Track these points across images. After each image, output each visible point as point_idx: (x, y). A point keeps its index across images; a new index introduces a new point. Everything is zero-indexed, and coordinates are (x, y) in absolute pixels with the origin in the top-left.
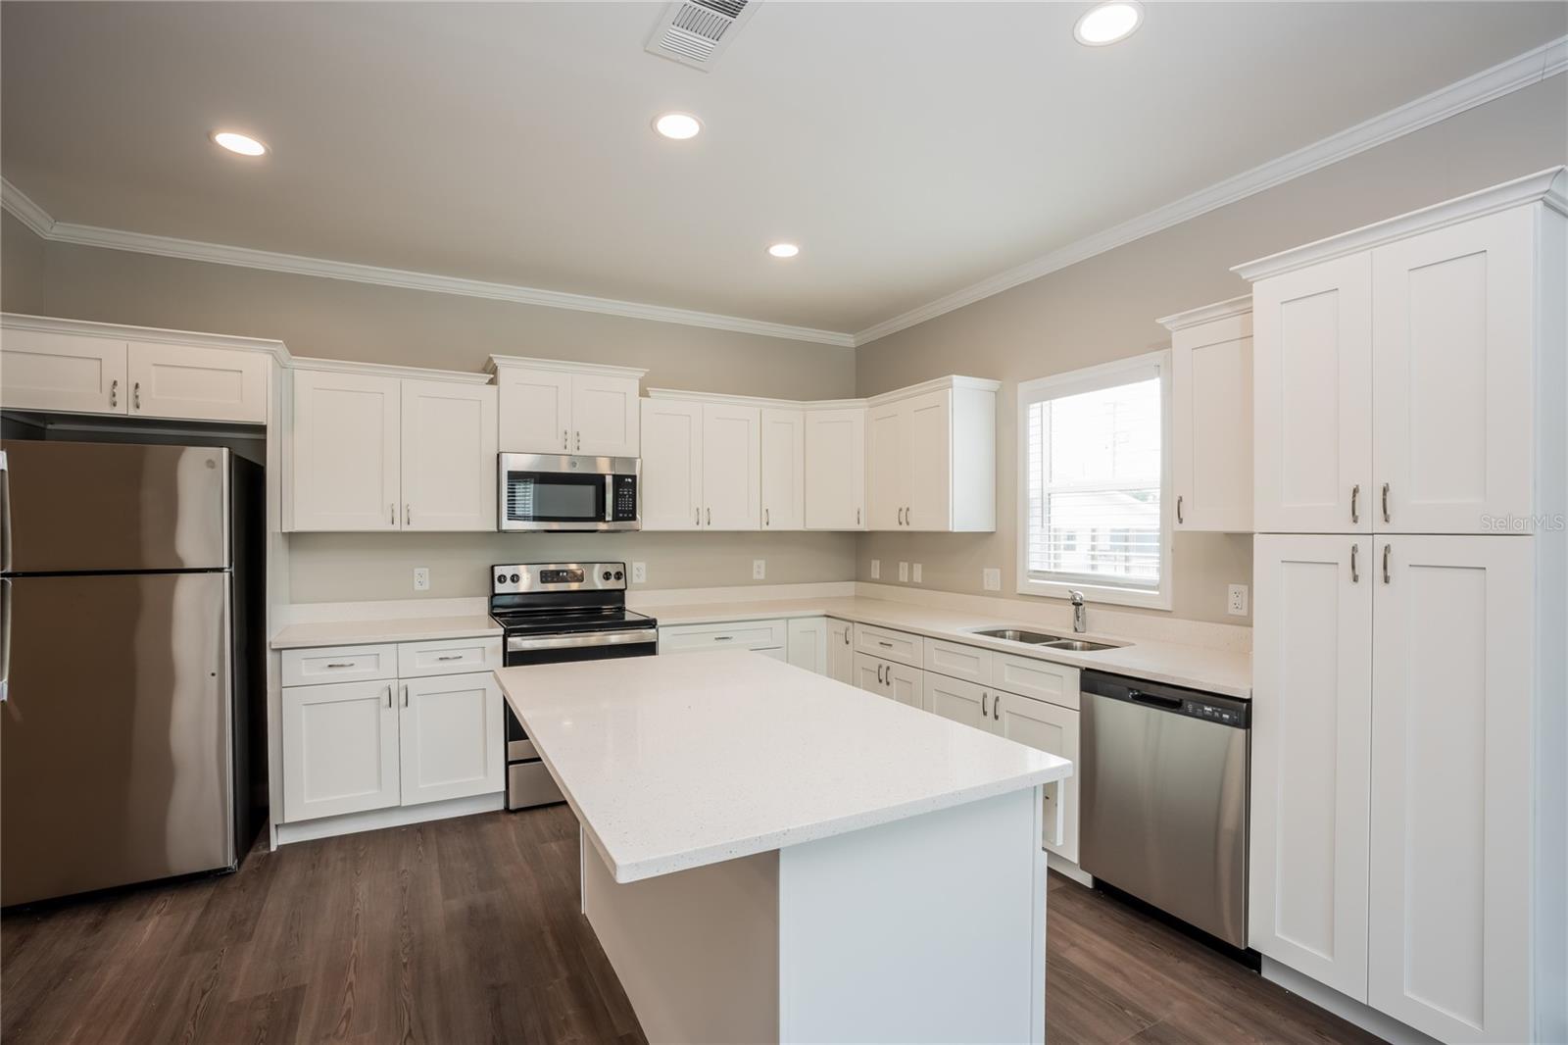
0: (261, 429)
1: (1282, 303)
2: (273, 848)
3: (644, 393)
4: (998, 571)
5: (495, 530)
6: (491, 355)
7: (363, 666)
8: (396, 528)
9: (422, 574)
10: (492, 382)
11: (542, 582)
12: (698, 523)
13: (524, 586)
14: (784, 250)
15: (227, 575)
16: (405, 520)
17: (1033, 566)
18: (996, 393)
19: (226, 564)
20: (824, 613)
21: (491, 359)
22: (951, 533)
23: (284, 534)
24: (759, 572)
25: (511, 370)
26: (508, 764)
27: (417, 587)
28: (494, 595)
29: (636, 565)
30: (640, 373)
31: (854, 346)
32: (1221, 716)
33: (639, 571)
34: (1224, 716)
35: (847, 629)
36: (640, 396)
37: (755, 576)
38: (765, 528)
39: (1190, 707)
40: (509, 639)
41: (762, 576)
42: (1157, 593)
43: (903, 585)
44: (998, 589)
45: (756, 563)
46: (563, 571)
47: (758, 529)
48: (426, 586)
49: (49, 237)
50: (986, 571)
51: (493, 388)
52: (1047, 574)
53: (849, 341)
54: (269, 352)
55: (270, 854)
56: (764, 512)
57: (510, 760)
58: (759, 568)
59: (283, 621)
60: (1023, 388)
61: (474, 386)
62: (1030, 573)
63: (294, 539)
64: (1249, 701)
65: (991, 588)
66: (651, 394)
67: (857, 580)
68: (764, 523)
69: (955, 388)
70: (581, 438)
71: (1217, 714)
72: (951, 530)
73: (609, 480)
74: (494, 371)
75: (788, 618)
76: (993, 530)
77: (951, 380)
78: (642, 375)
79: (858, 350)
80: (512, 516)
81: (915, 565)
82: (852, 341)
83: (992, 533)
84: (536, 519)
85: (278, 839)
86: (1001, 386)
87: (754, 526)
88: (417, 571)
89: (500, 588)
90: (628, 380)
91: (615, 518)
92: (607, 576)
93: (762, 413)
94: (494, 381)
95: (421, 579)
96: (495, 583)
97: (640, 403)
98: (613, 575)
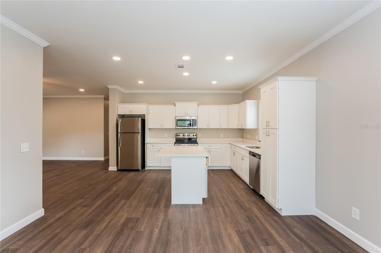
0: (145, 115)
1: (263, 93)
2: (146, 169)
3: (198, 106)
4: (257, 136)
5: (175, 128)
7: (156, 146)
8: (161, 128)
11: (183, 136)
12: (207, 127)
13: (181, 137)
15: (140, 134)
16: (163, 127)
18: (257, 102)
19: (140, 132)
20: (229, 143)
21: (174, 102)
22: (246, 129)
23: (148, 129)
24: (222, 136)
25: (177, 104)
28: (176, 138)
29: (199, 134)
31: (242, 93)
33: (199, 135)
34: (258, 157)
35: (231, 146)
37: (221, 137)
39: (256, 156)
40: (175, 144)
43: (248, 139)
45: (221, 134)
49: (125, 92)
51: (175, 107)
53: (241, 92)
54: (146, 105)
55: (145, 170)
56: (220, 125)
58: (222, 135)
59: (147, 140)
61: (172, 107)
63: (150, 129)
64: (260, 155)
65: (257, 139)
67: (242, 138)
68: (220, 127)
70: (188, 114)
72: (247, 128)
73: (192, 120)
74: (175, 104)
75: (222, 144)
76: (257, 128)
77: (246, 101)
78: (198, 103)
79: (243, 93)
80: (177, 126)
81: (249, 135)
84: (181, 126)
85: (146, 168)
87: (218, 127)
88: (166, 134)
90: (196, 104)
91: (193, 126)
92: (193, 136)
93: (219, 108)
94: (175, 106)
95: (166, 135)
96: (176, 136)
97: (197, 107)
98: (194, 135)
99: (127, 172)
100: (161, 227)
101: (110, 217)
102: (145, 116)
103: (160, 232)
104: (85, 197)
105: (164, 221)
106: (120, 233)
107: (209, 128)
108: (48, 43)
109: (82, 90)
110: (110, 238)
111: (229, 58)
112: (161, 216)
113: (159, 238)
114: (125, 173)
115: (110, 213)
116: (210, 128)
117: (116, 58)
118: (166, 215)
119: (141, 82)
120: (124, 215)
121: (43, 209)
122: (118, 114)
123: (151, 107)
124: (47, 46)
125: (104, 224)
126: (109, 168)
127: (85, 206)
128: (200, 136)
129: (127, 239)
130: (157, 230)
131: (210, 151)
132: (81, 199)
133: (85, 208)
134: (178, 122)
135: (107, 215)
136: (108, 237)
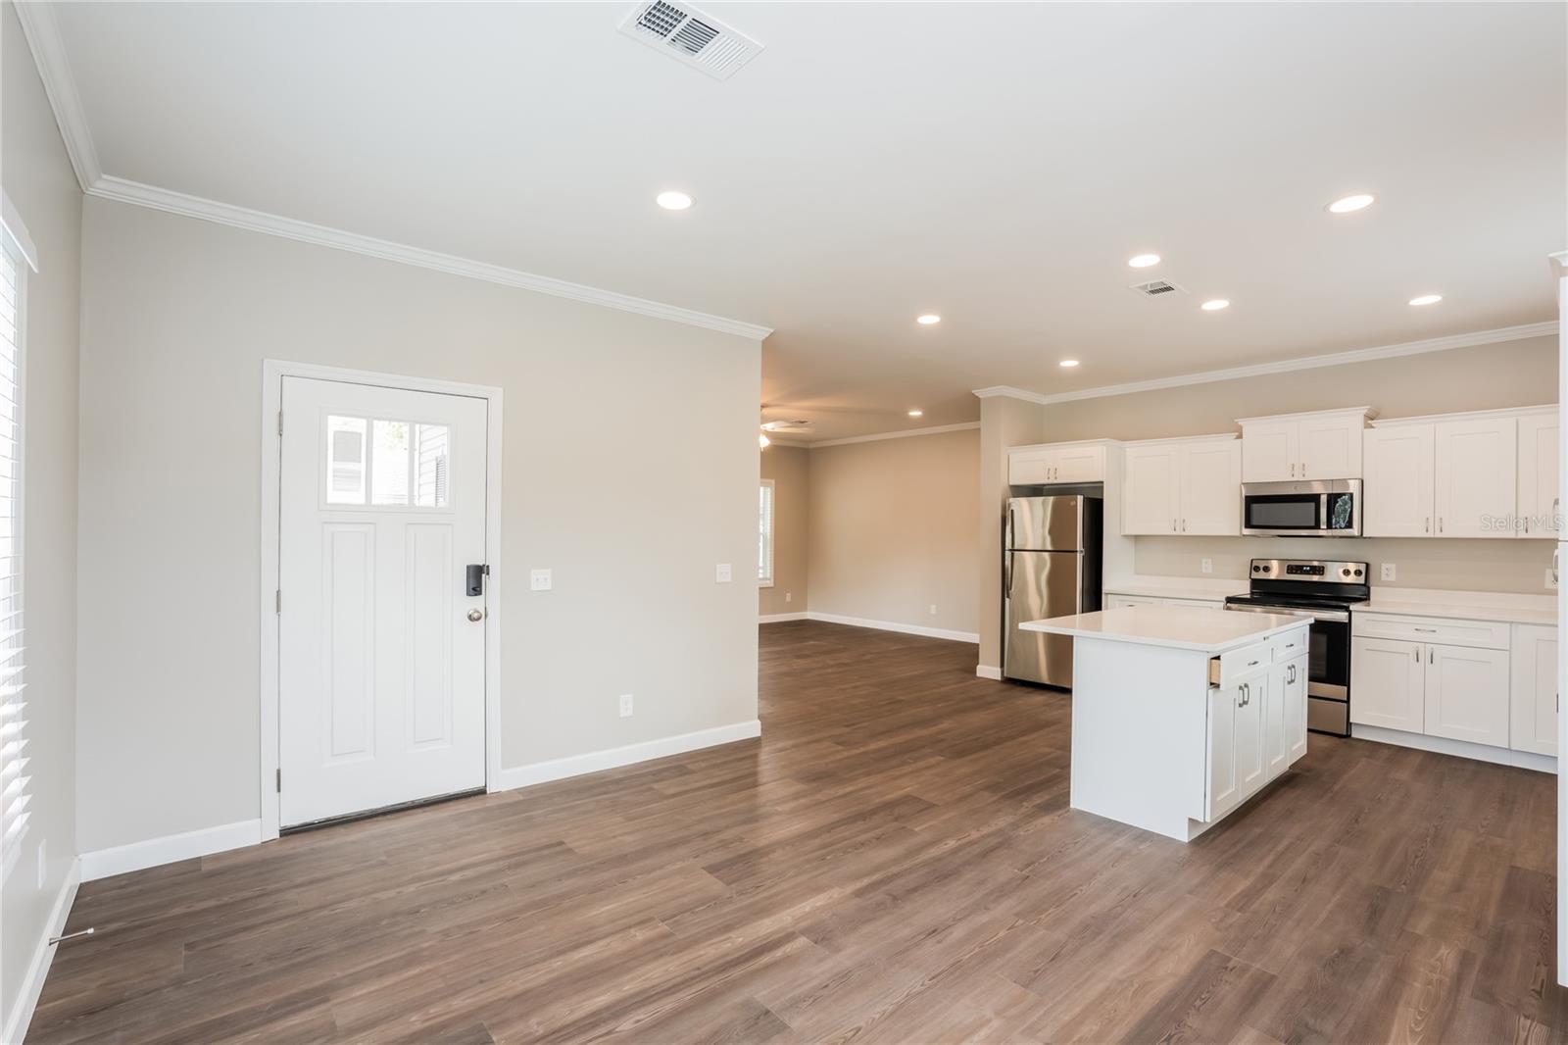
0: (1102, 482)
3: (1366, 427)
5: (1239, 534)
6: (1240, 419)
8: (1177, 533)
9: (1207, 563)
10: (1237, 438)
11: (1289, 572)
12: (1427, 531)
13: (1276, 576)
15: (1080, 554)
16: (1182, 528)
19: (1079, 548)
25: (1249, 426)
27: (1205, 570)
28: (1253, 579)
29: (1384, 566)
30: (1362, 410)
33: (1386, 571)
38: (1524, 536)
40: (1229, 605)
46: (1306, 566)
47: (1513, 536)
48: (1211, 570)
49: (1044, 403)
51: (1239, 441)
54: (1105, 445)
59: (1113, 582)
61: (1226, 443)
66: (1374, 425)
70: (1305, 468)
73: (1324, 499)
74: (1241, 427)
78: (1365, 411)
80: (1250, 526)
84: (1267, 527)
88: (1204, 561)
89: (1254, 575)
90: (1354, 417)
91: (1329, 526)
92: (1347, 572)
93: (1517, 422)
94: (1240, 437)
95: (1207, 565)
96: (1253, 571)
97: (1362, 433)
98: (1352, 572)
99: (1030, 690)
100: (972, 843)
101: (873, 779)
102: (1102, 487)
103: (955, 851)
104: (859, 725)
105: (999, 832)
106: (862, 816)
107: (1438, 535)
108: (767, 329)
109: (915, 413)
110: (835, 816)
111: (1352, 203)
112: (1002, 822)
113: (938, 859)
114: (1018, 691)
115: (882, 772)
116: (1444, 535)
117: (929, 320)
118: (1015, 826)
119: (1069, 364)
120: (909, 787)
121: (759, 722)
122: (1011, 484)
123: (1133, 450)
124: (767, 335)
125: (849, 789)
126: (978, 667)
127: (838, 744)
128: (1392, 578)
129: (866, 831)
130: (952, 843)
131: (1424, 657)
132: (847, 726)
133: (840, 748)
134: (1255, 507)
135: (870, 775)
136: (835, 812)
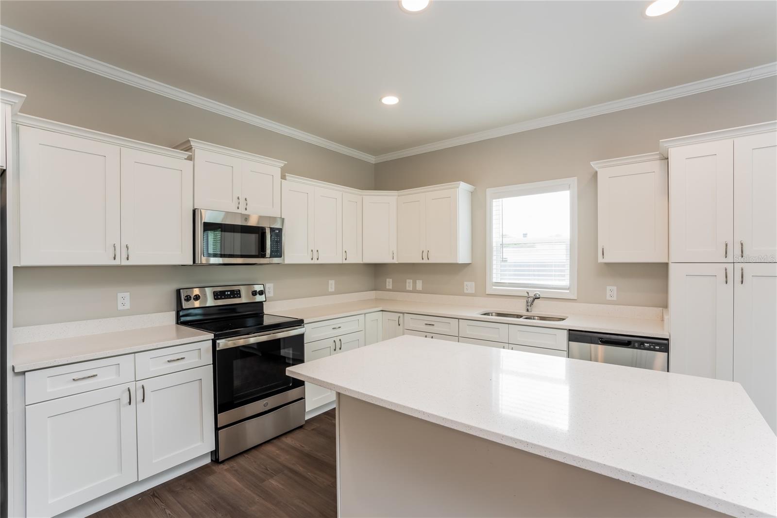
3: (283, 177)
4: (474, 283)
5: (191, 263)
6: (190, 139)
7: (106, 375)
8: (117, 262)
9: (124, 298)
10: (190, 158)
11: (215, 299)
12: (312, 259)
13: (202, 303)
14: (390, 100)
16: (124, 256)
17: (494, 280)
18: (472, 192)
20: (380, 309)
21: (189, 141)
22: (458, 264)
23: (13, 268)
25: (199, 149)
26: (217, 429)
27: (120, 307)
29: (268, 285)
30: (282, 164)
31: (374, 163)
32: (654, 347)
33: (270, 289)
34: (656, 347)
35: (399, 317)
36: (281, 178)
37: (330, 290)
38: (345, 262)
39: (636, 345)
40: (218, 341)
41: (333, 290)
42: (568, 291)
43: (409, 291)
44: (474, 292)
46: (228, 291)
47: (341, 262)
48: (127, 306)
50: (466, 283)
51: (190, 162)
52: (504, 284)
56: (344, 252)
57: (218, 427)
58: (332, 285)
60: (489, 191)
61: (175, 159)
62: (494, 284)
64: (668, 339)
65: (469, 291)
66: (287, 178)
67: (376, 290)
69: (460, 189)
70: (248, 202)
71: (652, 347)
72: (458, 262)
73: (268, 231)
74: (189, 149)
75: (365, 314)
76: (470, 262)
77: (459, 184)
79: (377, 165)
80: (206, 254)
81: (417, 281)
82: (374, 160)
83: (470, 264)
84: (222, 256)
86: (475, 189)
87: (339, 260)
88: (120, 295)
89: (185, 305)
90: (275, 168)
92: (254, 293)
93: (343, 195)
96: (177, 302)
97: (279, 182)
98: (259, 292)
107: (317, 262)
131: (338, 346)
